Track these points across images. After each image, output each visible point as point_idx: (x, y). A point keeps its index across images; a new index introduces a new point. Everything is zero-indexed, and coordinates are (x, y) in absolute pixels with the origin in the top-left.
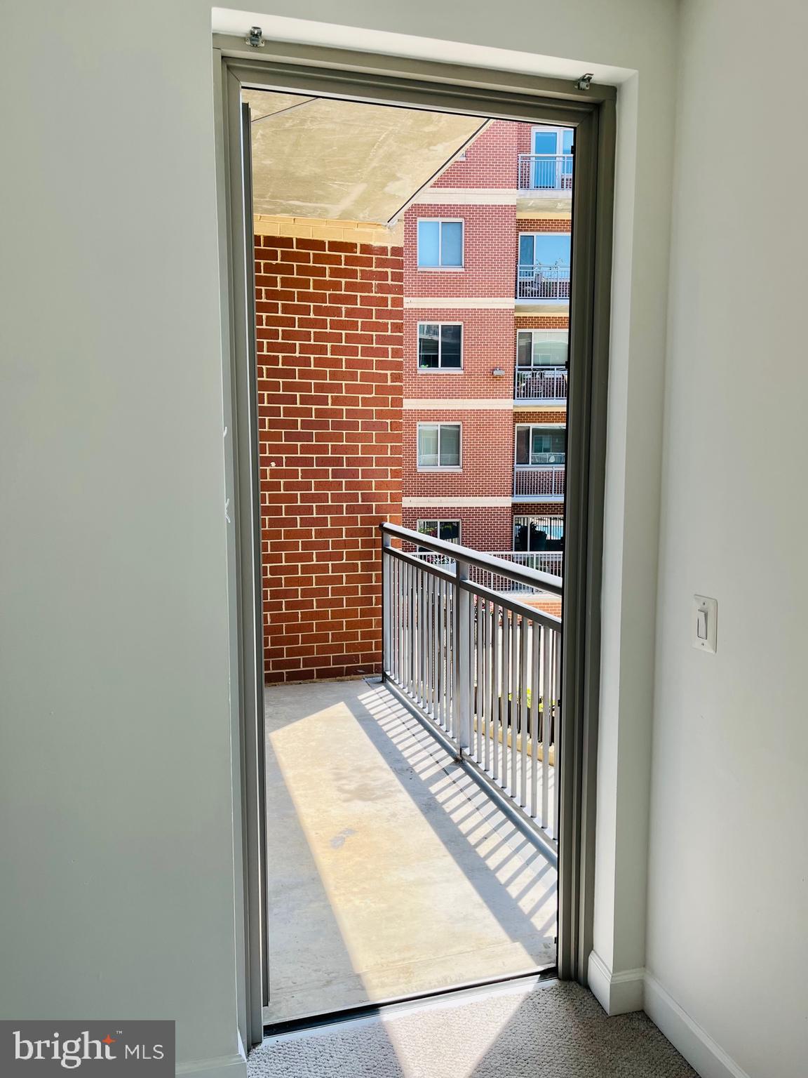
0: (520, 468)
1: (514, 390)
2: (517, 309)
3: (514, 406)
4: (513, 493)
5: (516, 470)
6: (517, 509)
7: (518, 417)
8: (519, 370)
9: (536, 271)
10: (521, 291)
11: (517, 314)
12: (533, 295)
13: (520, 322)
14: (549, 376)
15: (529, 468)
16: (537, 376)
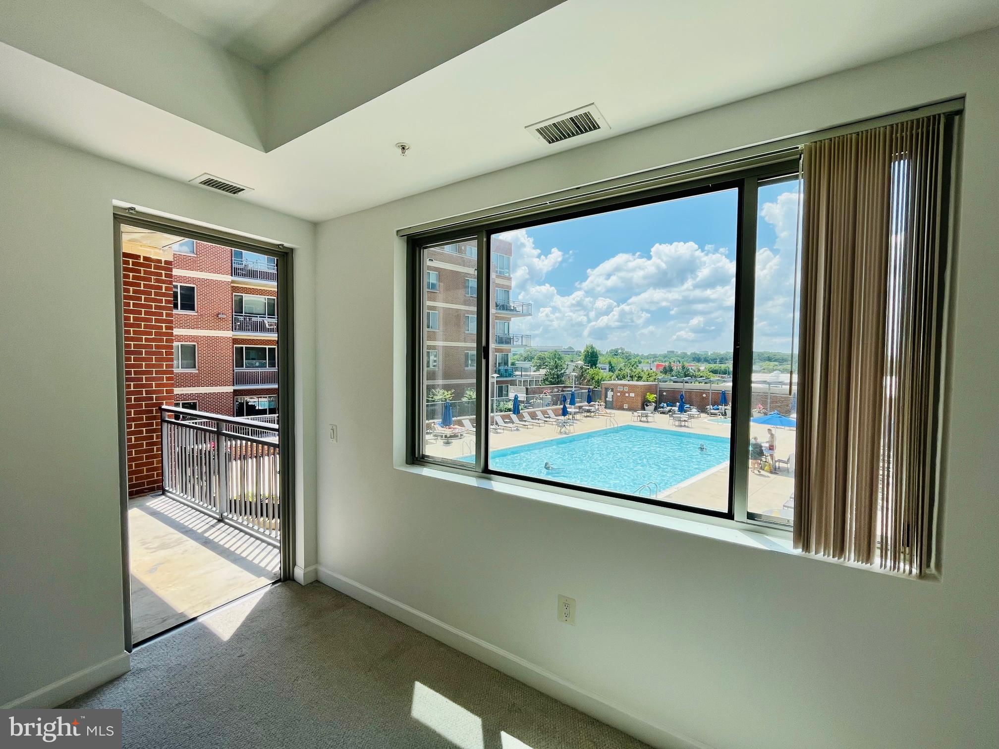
0: (237, 370)
1: (233, 326)
2: (233, 282)
3: (233, 335)
4: (234, 384)
5: (235, 371)
6: (236, 393)
7: (235, 341)
8: (235, 315)
9: (244, 263)
10: (235, 272)
11: (232, 285)
12: (244, 275)
13: (235, 289)
14: (255, 320)
15: (244, 370)
16: (247, 320)
